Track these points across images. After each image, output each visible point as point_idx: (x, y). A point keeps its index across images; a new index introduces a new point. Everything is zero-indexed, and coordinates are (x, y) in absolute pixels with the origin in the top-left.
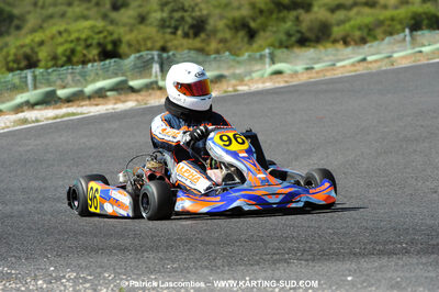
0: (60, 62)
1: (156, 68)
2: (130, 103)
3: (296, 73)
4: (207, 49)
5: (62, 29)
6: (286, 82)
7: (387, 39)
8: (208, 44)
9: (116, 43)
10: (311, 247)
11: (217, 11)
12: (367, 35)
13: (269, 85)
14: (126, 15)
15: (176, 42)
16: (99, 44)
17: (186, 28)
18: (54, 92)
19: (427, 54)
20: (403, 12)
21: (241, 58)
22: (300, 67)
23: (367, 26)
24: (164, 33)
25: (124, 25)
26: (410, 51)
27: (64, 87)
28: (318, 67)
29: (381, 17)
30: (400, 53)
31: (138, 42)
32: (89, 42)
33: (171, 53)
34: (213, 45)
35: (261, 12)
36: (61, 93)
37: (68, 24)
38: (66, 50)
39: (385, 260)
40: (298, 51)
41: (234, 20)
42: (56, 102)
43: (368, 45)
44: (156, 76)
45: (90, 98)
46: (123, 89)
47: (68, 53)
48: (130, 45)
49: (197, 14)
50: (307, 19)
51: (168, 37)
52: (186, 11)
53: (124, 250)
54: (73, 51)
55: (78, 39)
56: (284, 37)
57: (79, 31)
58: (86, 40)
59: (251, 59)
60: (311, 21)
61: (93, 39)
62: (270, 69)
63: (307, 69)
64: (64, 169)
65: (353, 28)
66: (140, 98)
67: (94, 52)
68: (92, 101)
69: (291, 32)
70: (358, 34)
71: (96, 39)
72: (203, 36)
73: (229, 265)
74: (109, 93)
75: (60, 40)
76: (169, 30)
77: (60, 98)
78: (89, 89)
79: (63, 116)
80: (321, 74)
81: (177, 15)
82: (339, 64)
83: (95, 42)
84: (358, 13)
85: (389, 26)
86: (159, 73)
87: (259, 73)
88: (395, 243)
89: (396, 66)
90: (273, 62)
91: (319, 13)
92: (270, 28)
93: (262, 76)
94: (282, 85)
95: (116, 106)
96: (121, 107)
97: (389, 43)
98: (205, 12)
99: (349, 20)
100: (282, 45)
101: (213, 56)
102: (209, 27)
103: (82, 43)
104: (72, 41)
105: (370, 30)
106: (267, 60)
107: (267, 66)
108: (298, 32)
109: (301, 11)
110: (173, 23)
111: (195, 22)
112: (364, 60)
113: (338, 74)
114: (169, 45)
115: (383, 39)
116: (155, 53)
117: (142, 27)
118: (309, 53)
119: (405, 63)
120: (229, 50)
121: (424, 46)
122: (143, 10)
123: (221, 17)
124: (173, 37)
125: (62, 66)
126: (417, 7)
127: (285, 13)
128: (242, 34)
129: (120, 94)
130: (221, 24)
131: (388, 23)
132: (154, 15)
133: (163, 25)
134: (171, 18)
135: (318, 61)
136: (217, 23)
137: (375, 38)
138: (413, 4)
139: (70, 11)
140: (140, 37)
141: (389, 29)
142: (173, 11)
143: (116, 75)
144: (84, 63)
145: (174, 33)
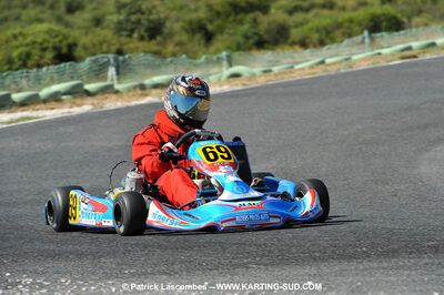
0: (15, 66)
1: (112, 71)
2: (86, 107)
3: (253, 76)
4: (164, 51)
5: (17, 31)
6: (244, 85)
7: (346, 41)
8: (165, 47)
9: (71, 47)
10: (270, 252)
11: (174, 14)
12: (325, 37)
13: (226, 88)
14: (82, 18)
15: (131, 45)
16: (55, 48)
17: (142, 30)
18: (8, 96)
19: (386, 56)
20: (362, 14)
21: (198, 61)
22: (257, 70)
23: (325, 28)
24: (121, 36)
25: (80, 28)
26: (369, 53)
27: (19, 91)
28: (276, 69)
29: (340, 19)
30: (359, 55)
31: (94, 45)
32: (45, 45)
33: (127, 56)
34: (170, 48)
35: (218, 14)
36: (16, 97)
37: (23, 27)
38: (21, 54)
39: (345, 265)
40: (255, 53)
41: (191, 22)
42: (11, 107)
43: (327, 47)
44: (112, 80)
45: (45, 101)
46: (78, 93)
47: (23, 57)
48: (85, 48)
49: (154, 17)
50: (265, 21)
51: (124, 39)
52: (143, 13)
53: (80, 255)
54: (28, 55)
55: (34, 43)
56: (241, 40)
57: (34, 34)
58: (41, 44)
59: (208, 62)
60: (269, 23)
61: (48, 42)
62: (227, 71)
63: (265, 72)
64: (20, 173)
65: (311, 30)
66: (95, 102)
67: (49, 55)
68: (48, 105)
69: (249, 34)
70: (315, 37)
71: (53, 42)
72: (159, 38)
73: (187, 270)
74: (64, 97)
75: (15, 43)
76: (125, 33)
77: (14, 103)
78: (44, 92)
79: (18, 120)
80: (279, 77)
81: (134, 18)
82: (297, 67)
83: (51, 45)
84: (316, 16)
85: (348, 28)
86: (115, 77)
87: (217, 76)
88: (355, 246)
89: (354, 69)
90: (230, 65)
91: (277, 15)
92: (227, 30)
93: (219, 80)
94: (240, 87)
95: (71, 110)
96: (76, 110)
97: (348, 46)
98: (162, 15)
99: (307, 22)
100: (239, 48)
101: (170, 59)
102: (166, 30)
103: (38, 46)
104: (27, 45)
105: (328, 32)
106: (225, 63)
107: (224, 69)
108: (256, 34)
109: (258, 13)
110: (130, 26)
111: (152, 25)
112: (323, 62)
113: (296, 76)
114: (125, 48)
115: (342, 41)
116: (111, 56)
117: (98, 30)
118: (267, 55)
119: (364, 66)
120: (185, 53)
121: (383, 48)
122: (99, 13)
123: (178, 20)
124: (128, 39)
125: (17, 69)
126: (376, 8)
127: (241, 16)
128: (198, 36)
129: (75, 97)
130: (177, 26)
131: (346, 25)
132: (110, 17)
133: (119, 28)
134: (128, 21)
135: (276, 63)
136: (174, 26)
137: (333, 41)
138: (372, 5)
139: (24, 14)
140: (95, 40)
141: (348, 31)
142: (131, 13)
143: (72, 78)
144: (39, 66)
145: (130, 36)
